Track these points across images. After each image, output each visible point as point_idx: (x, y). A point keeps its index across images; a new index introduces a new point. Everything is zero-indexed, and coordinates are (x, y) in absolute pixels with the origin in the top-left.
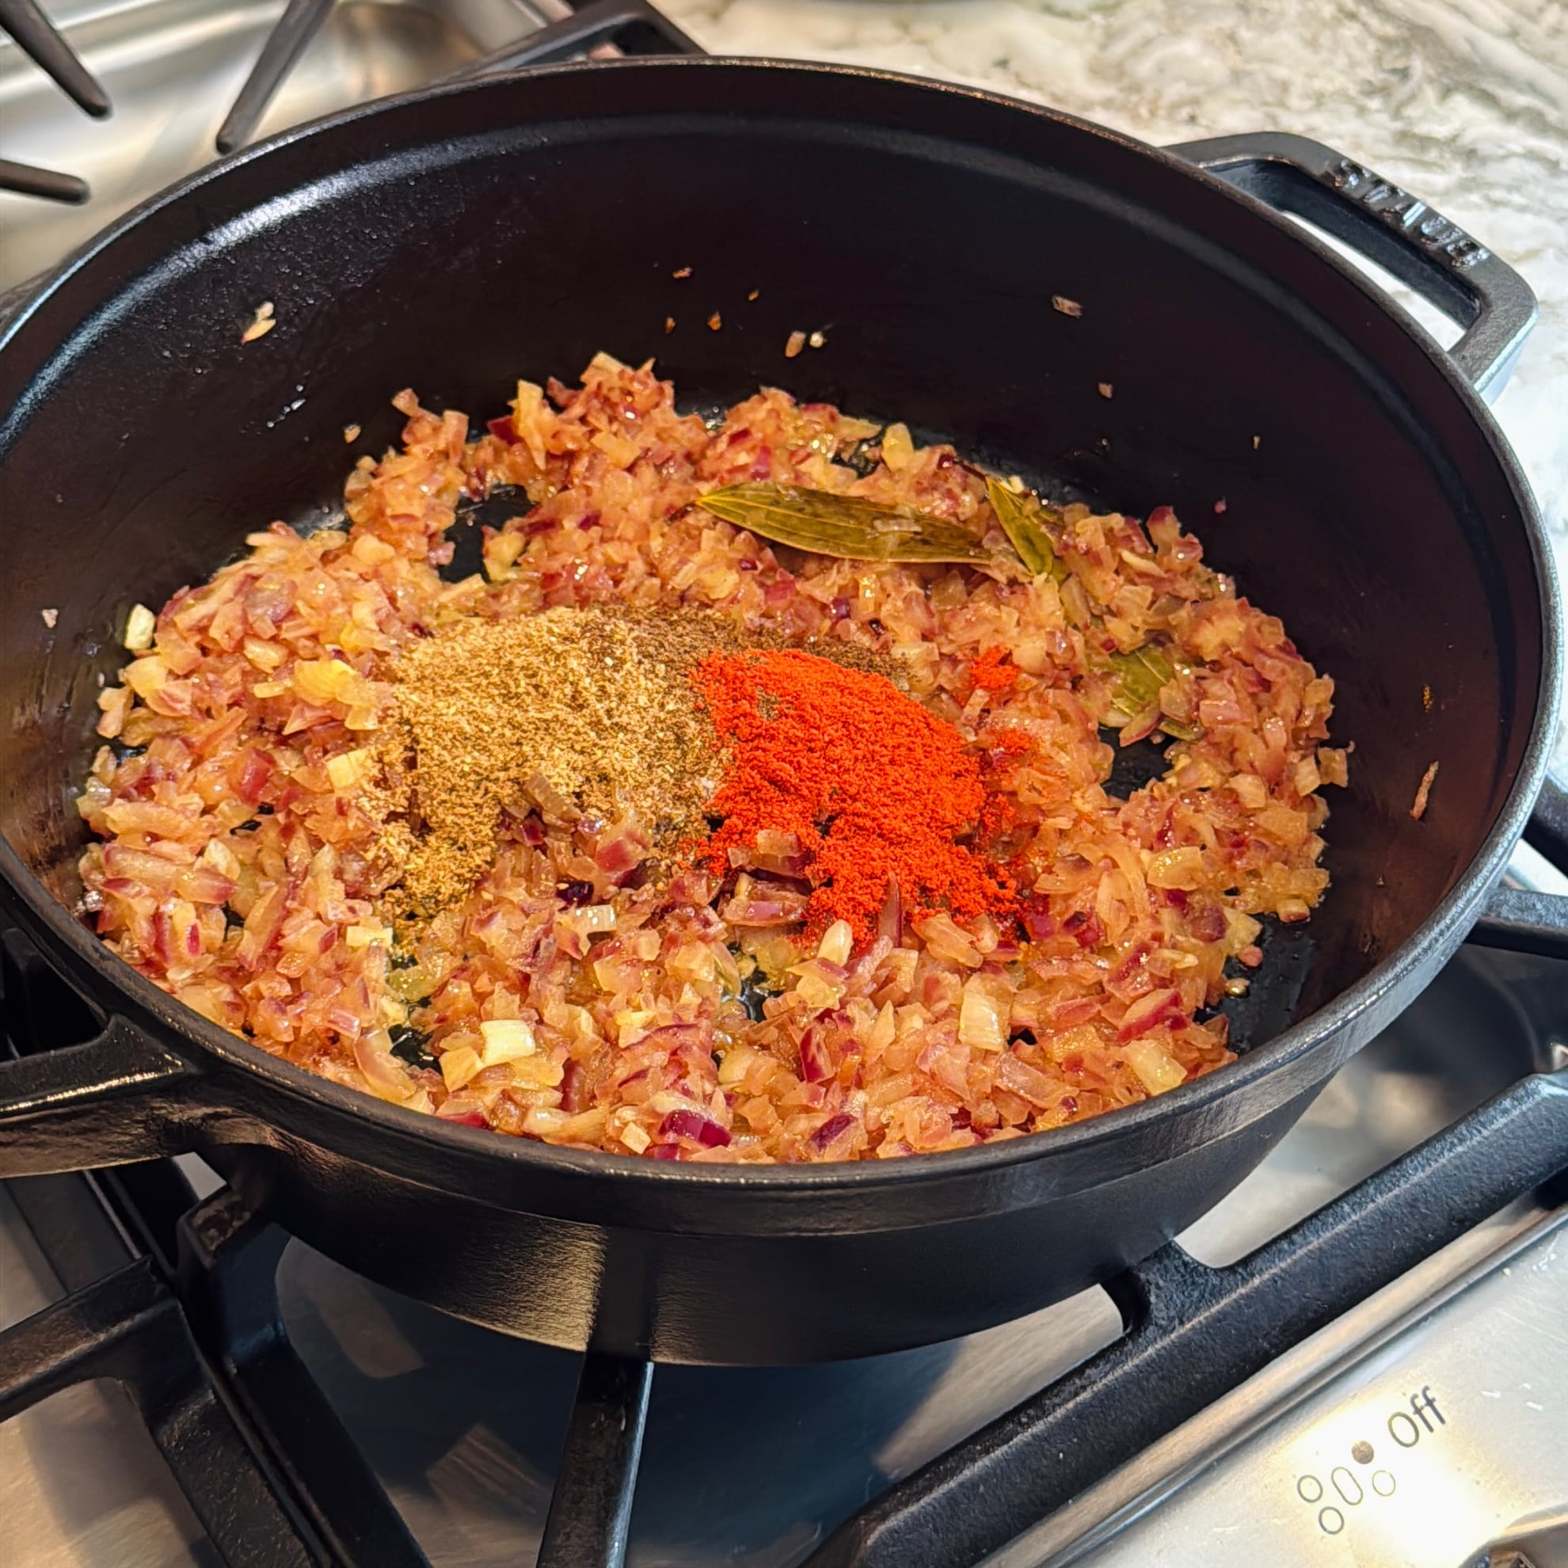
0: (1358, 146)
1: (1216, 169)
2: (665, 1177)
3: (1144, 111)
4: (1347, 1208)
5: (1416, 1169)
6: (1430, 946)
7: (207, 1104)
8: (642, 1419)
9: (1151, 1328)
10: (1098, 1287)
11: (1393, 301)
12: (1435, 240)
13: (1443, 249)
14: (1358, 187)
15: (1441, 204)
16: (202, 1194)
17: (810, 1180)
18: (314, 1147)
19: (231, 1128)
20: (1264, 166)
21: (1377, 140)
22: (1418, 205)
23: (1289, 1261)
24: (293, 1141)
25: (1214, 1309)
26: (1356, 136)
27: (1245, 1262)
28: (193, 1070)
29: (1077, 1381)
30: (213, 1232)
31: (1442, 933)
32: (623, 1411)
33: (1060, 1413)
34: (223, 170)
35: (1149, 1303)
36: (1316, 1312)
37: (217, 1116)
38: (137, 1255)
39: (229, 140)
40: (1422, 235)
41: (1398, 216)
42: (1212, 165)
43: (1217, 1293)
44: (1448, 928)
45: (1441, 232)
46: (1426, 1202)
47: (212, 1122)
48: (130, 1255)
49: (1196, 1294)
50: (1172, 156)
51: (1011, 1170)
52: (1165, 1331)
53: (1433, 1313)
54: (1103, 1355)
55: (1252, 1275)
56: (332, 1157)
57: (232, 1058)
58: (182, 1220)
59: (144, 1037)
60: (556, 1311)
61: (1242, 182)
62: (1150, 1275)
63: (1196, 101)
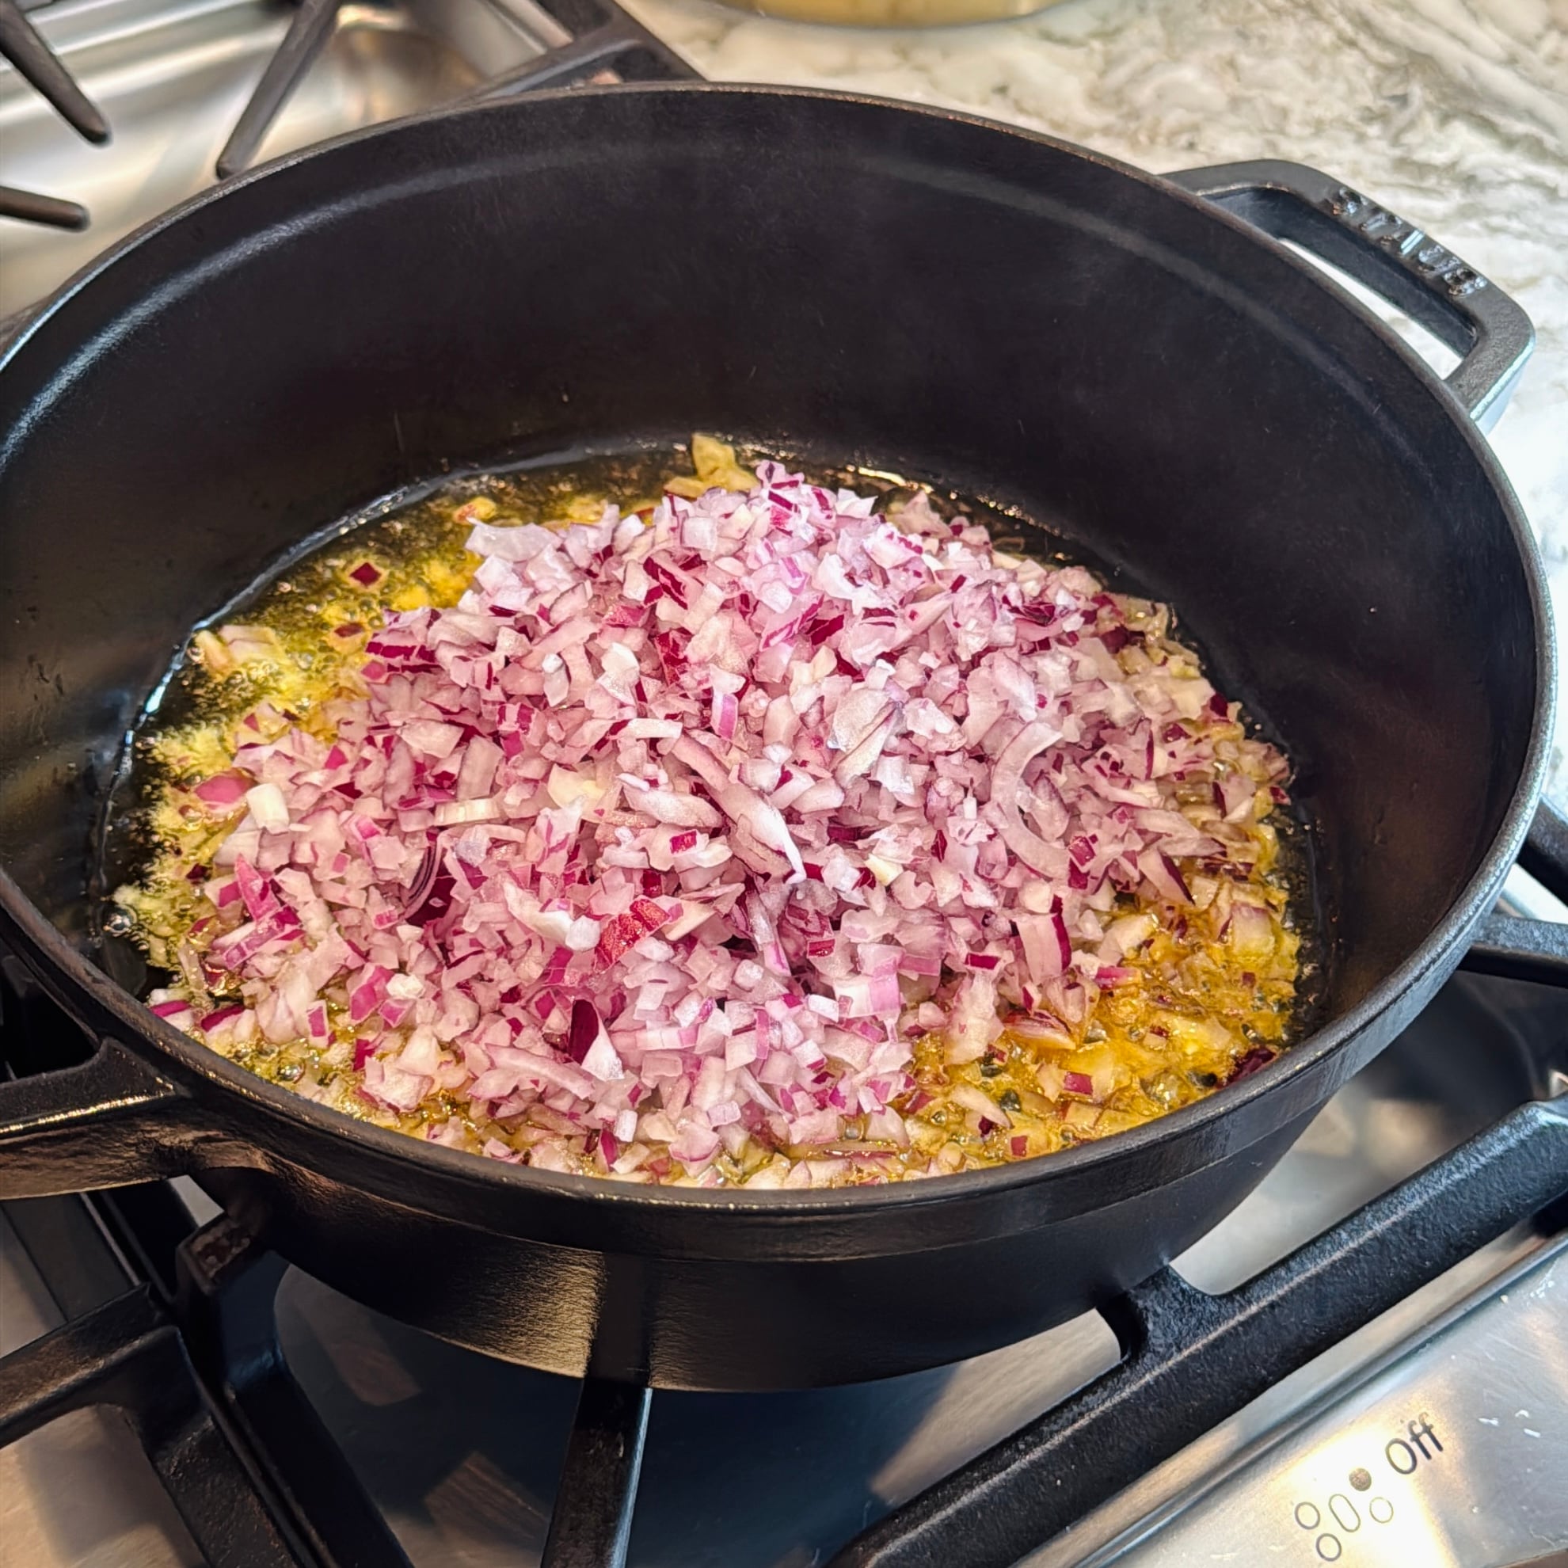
0: (1356, 173)
1: (1214, 198)
2: (655, 1202)
3: (1143, 138)
4: (1344, 1235)
5: (1413, 1196)
6: (1422, 974)
7: (199, 1126)
8: (640, 1446)
9: (1149, 1355)
10: (1094, 1313)
11: (1391, 330)
12: (1432, 269)
13: (1440, 278)
14: (1356, 213)
15: (1440, 231)
16: (201, 1221)
17: (800, 1206)
18: (305, 1171)
19: (220, 1152)
20: (1263, 194)
21: (1375, 167)
22: (1415, 233)
23: (1286, 1288)
24: (284, 1165)
25: (1212, 1336)
26: (1356, 163)
27: (1243, 1289)
28: (184, 1092)
29: (1075, 1408)
30: (212, 1259)
32: (620, 1437)
33: (1057, 1440)
34: (221, 194)
35: (1147, 1330)
36: (1312, 1338)
37: (208, 1140)
38: (136, 1281)
39: (227, 166)
40: (1420, 263)
41: (1396, 244)
42: (1210, 192)
43: (1215, 1321)
44: (1439, 956)
45: (1438, 261)
46: (1424, 1229)
47: (202, 1146)
48: (130, 1281)
49: (1193, 1321)
50: (1168, 184)
52: (1164, 1358)
53: (1430, 1341)
54: (1100, 1382)
55: (1250, 1303)
56: (324, 1181)
57: (224, 1081)
58: (181, 1246)
59: (135, 1060)
60: (547, 1336)
61: (1242, 210)
62: (1147, 1302)
63: (1195, 128)
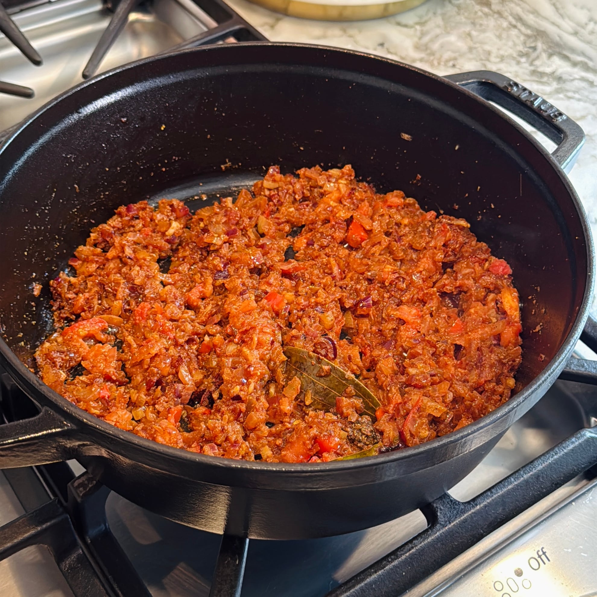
0: (517, 76)
1: (463, 85)
2: (254, 468)
3: (436, 63)
4: (512, 480)
5: (539, 465)
6: (545, 380)
7: (80, 440)
8: (244, 560)
9: (438, 525)
10: (418, 510)
12: (546, 112)
13: (549, 116)
14: (517, 91)
15: (548, 98)
16: (77, 474)
17: (309, 469)
18: (120, 457)
19: (89, 450)
20: (481, 83)
21: (524, 74)
22: (540, 98)
23: (491, 499)
24: (113, 455)
25: (462, 518)
26: (516, 72)
27: (474, 500)
28: (75, 427)
29: (410, 545)
30: (81, 489)
31: (549, 375)
32: (237, 557)
33: (403, 557)
34: (85, 85)
35: (437, 515)
36: (500, 519)
37: (84, 445)
38: (52, 497)
39: (87, 74)
40: (541, 109)
41: (532, 103)
42: (461, 83)
43: (463, 512)
44: (552, 373)
45: (548, 109)
46: (543, 477)
47: (82, 447)
48: (50, 497)
49: (455, 512)
50: (447, 80)
51: (385, 465)
52: (443, 526)
53: (545, 520)
54: (420, 535)
55: (477, 505)
56: (128, 461)
57: (89, 423)
58: (69, 484)
59: (56, 415)
60: (213, 519)
61: (473, 90)
62: (438, 505)
63: (455, 59)
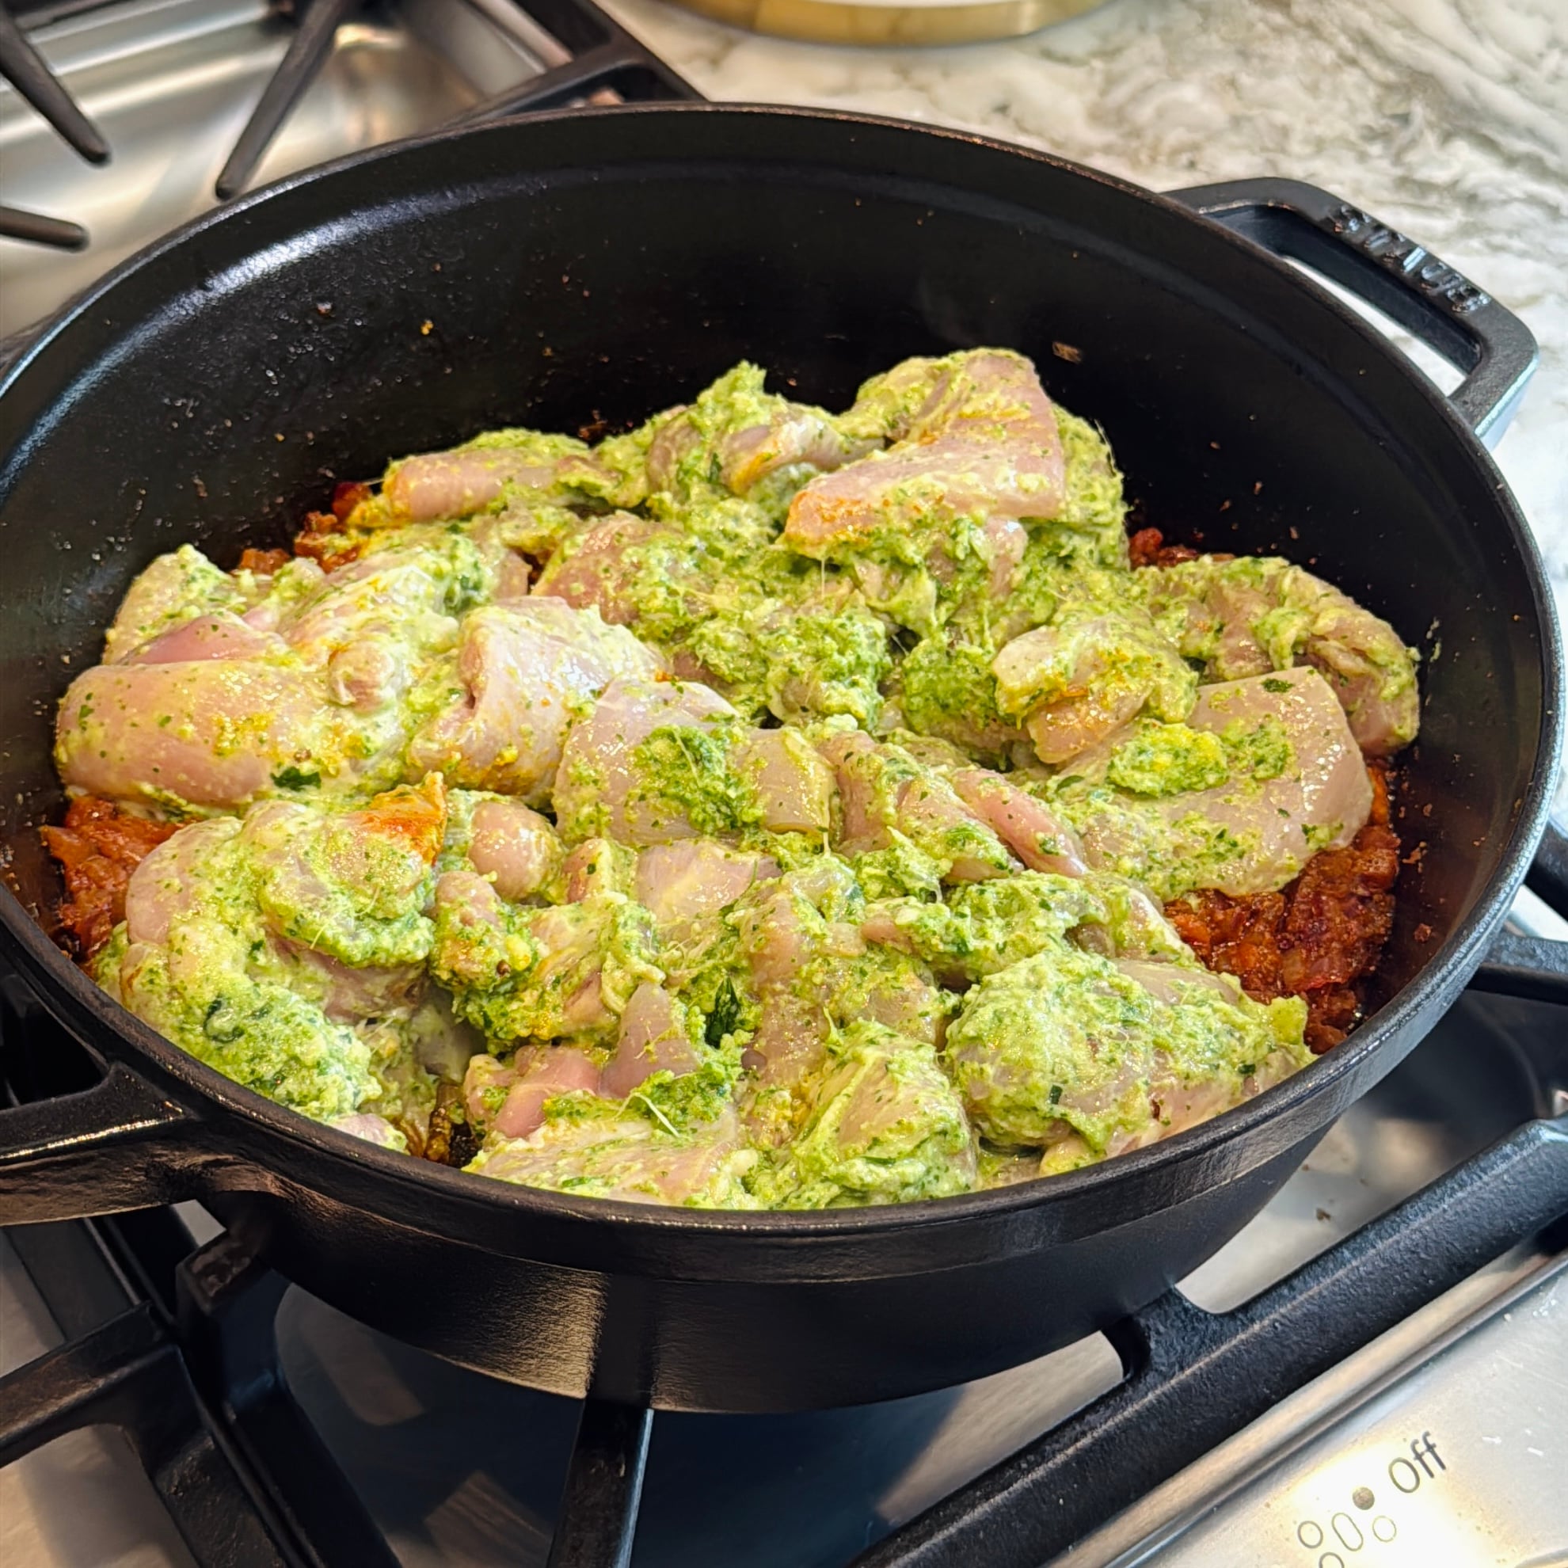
0: (1359, 192)
1: (1217, 215)
2: (667, 1224)
3: (1144, 157)
4: (1347, 1254)
5: (1416, 1215)
6: (1432, 992)
7: (207, 1150)
8: (641, 1465)
9: (1152, 1374)
10: (1099, 1335)
11: (1395, 347)
12: (1436, 286)
13: (1443, 295)
14: (1358, 232)
15: (1442, 249)
16: (201, 1240)
18: (315, 1194)
19: (232, 1176)
20: (1263, 211)
21: (1378, 185)
22: (1418, 250)
23: (1289, 1306)
24: (293, 1188)
25: (1215, 1355)
26: (1357, 181)
27: (1245, 1308)
28: (194, 1116)
29: (1078, 1427)
30: (212, 1279)
31: (1444, 980)
32: (622, 1457)
33: (1060, 1459)
34: (223, 217)
35: (1149, 1349)
37: (218, 1163)
38: (136, 1301)
39: (226, 186)
40: (1423, 280)
41: (1399, 261)
42: (1212, 210)
43: (1217, 1339)
44: (1450, 973)
45: (1441, 278)
46: (1426, 1248)
47: (213, 1169)
48: (127, 1297)
49: (1196, 1340)
50: (1174, 202)
51: (1012, 1216)
52: (1165, 1377)
53: (1433, 1360)
54: (1103, 1400)
55: (1252, 1321)
56: (333, 1204)
57: (233, 1105)
58: (181, 1265)
59: (144, 1085)
60: (558, 1358)
61: (1242, 227)
62: (1151, 1322)
63: (1195, 147)
